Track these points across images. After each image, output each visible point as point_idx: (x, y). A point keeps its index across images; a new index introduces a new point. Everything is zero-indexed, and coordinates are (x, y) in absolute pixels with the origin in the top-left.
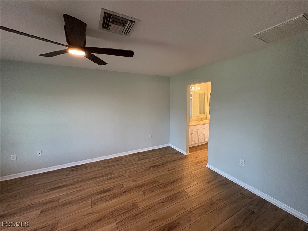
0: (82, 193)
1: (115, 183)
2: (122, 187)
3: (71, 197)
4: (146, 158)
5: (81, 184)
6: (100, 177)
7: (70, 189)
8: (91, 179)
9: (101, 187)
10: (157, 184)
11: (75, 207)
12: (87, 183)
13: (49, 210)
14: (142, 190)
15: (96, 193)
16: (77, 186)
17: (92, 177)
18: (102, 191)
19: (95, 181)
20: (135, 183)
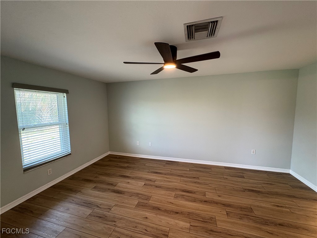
0: (170, 184)
1: (198, 189)
2: (205, 195)
3: (162, 183)
4: (243, 177)
5: (171, 177)
6: (187, 177)
7: (163, 177)
8: (179, 176)
9: (185, 186)
10: (249, 214)
11: (163, 192)
12: (175, 177)
13: (148, 185)
14: (227, 210)
15: (180, 189)
16: (168, 176)
17: (180, 174)
18: (186, 190)
19: (182, 179)
20: (220, 199)
